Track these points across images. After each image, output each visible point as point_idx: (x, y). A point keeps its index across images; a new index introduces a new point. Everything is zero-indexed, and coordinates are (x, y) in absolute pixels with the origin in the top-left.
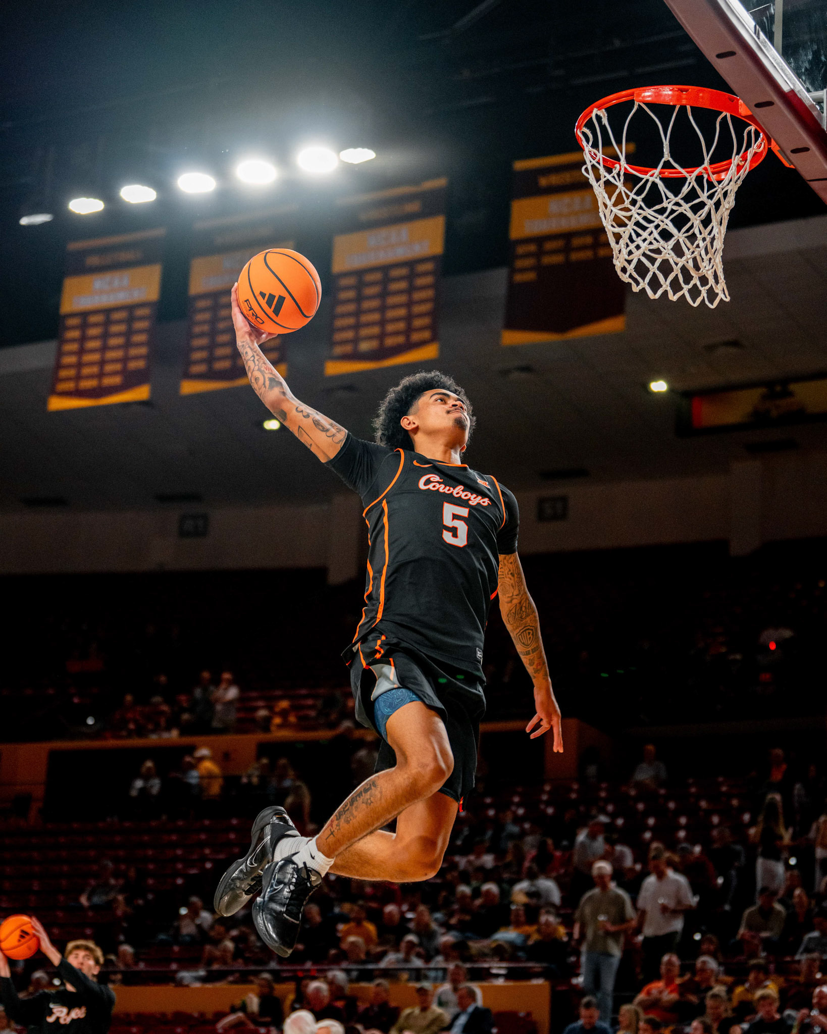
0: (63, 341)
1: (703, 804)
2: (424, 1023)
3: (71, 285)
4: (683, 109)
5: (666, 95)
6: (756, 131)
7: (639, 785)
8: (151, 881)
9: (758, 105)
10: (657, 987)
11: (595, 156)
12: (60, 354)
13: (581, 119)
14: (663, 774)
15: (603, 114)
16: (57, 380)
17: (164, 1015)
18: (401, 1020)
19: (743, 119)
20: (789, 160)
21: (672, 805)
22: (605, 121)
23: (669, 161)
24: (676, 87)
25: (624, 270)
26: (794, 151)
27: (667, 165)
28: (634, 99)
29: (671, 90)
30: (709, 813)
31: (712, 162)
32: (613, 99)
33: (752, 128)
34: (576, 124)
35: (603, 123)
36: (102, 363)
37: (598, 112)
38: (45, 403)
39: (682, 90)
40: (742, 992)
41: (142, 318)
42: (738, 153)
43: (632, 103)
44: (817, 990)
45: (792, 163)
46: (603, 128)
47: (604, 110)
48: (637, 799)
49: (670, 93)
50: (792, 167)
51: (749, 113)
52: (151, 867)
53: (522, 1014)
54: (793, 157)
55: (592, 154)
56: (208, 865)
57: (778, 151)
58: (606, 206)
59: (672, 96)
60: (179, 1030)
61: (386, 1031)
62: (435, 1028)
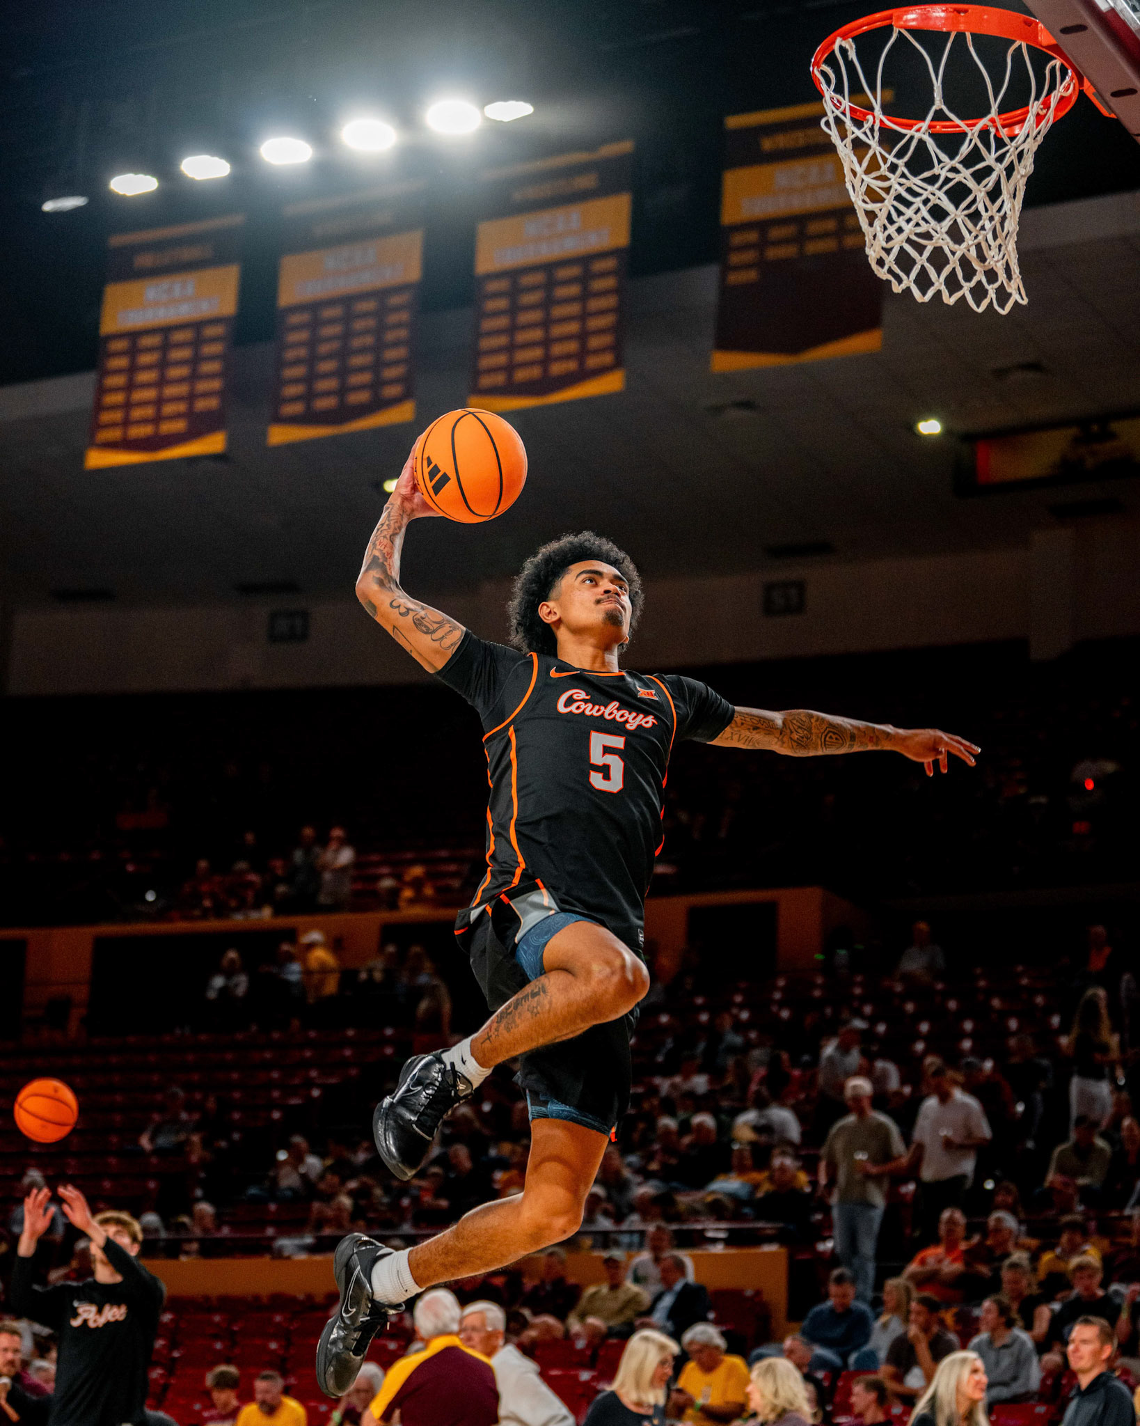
0: (107, 373)
1: (996, 1003)
2: (615, 1305)
3: (115, 294)
4: (961, 37)
5: (937, 17)
6: (1062, 65)
7: (907, 978)
8: (236, 1116)
9: (1066, 31)
10: (933, 1254)
11: (838, 104)
12: (101, 390)
13: (819, 51)
14: (940, 961)
15: (850, 45)
16: (98, 426)
17: (257, 1298)
18: (583, 1302)
19: (1044, 50)
20: (1110, 108)
21: (952, 1005)
22: (852, 55)
23: (941, 110)
24: (951, 7)
25: (881, 262)
26: (1116, 94)
27: (939, 116)
28: (893, 23)
29: (943, 11)
30: (1004, 1015)
31: (1001, 110)
32: (864, 24)
33: (1057, 62)
34: (813, 60)
35: (850, 59)
36: (159, 402)
37: (843, 43)
38: (81, 457)
39: (959, 11)
40: (1050, 1261)
41: (213, 340)
42: (1037, 98)
43: (889, 29)
45: (1113, 112)
46: (850, 65)
47: (850, 40)
48: (905, 997)
49: (943, 14)
50: (1113, 116)
51: (1053, 41)
52: (237, 1095)
53: (749, 1293)
54: (1114, 102)
55: (836, 102)
57: (1093, 94)
58: (854, 173)
59: (946, 19)
60: (278, 1318)
61: (562, 1317)
62: (629, 1313)
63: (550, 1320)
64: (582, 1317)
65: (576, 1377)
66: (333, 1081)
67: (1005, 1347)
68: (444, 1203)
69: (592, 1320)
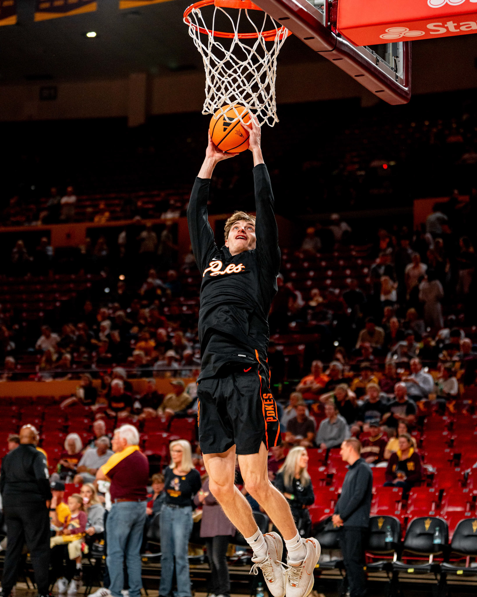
1: (341, 263)
2: (178, 403)
7: (306, 252)
8: (24, 315)
9: (281, 19)
10: (310, 379)
13: (186, 13)
14: (319, 245)
15: (198, 11)
17: (31, 398)
18: (165, 401)
21: (323, 264)
22: (200, 16)
28: (215, 5)
30: (345, 268)
35: (199, 18)
37: (195, 10)
40: (357, 383)
43: (212, 7)
44: (397, 386)
47: (198, 9)
48: (304, 260)
52: (25, 305)
54: (306, 41)
56: (58, 304)
60: (39, 408)
61: (155, 408)
62: (184, 406)
63: (150, 410)
64: (164, 408)
65: (161, 435)
66: (64, 299)
67: (334, 424)
68: (109, 355)
69: (169, 410)
